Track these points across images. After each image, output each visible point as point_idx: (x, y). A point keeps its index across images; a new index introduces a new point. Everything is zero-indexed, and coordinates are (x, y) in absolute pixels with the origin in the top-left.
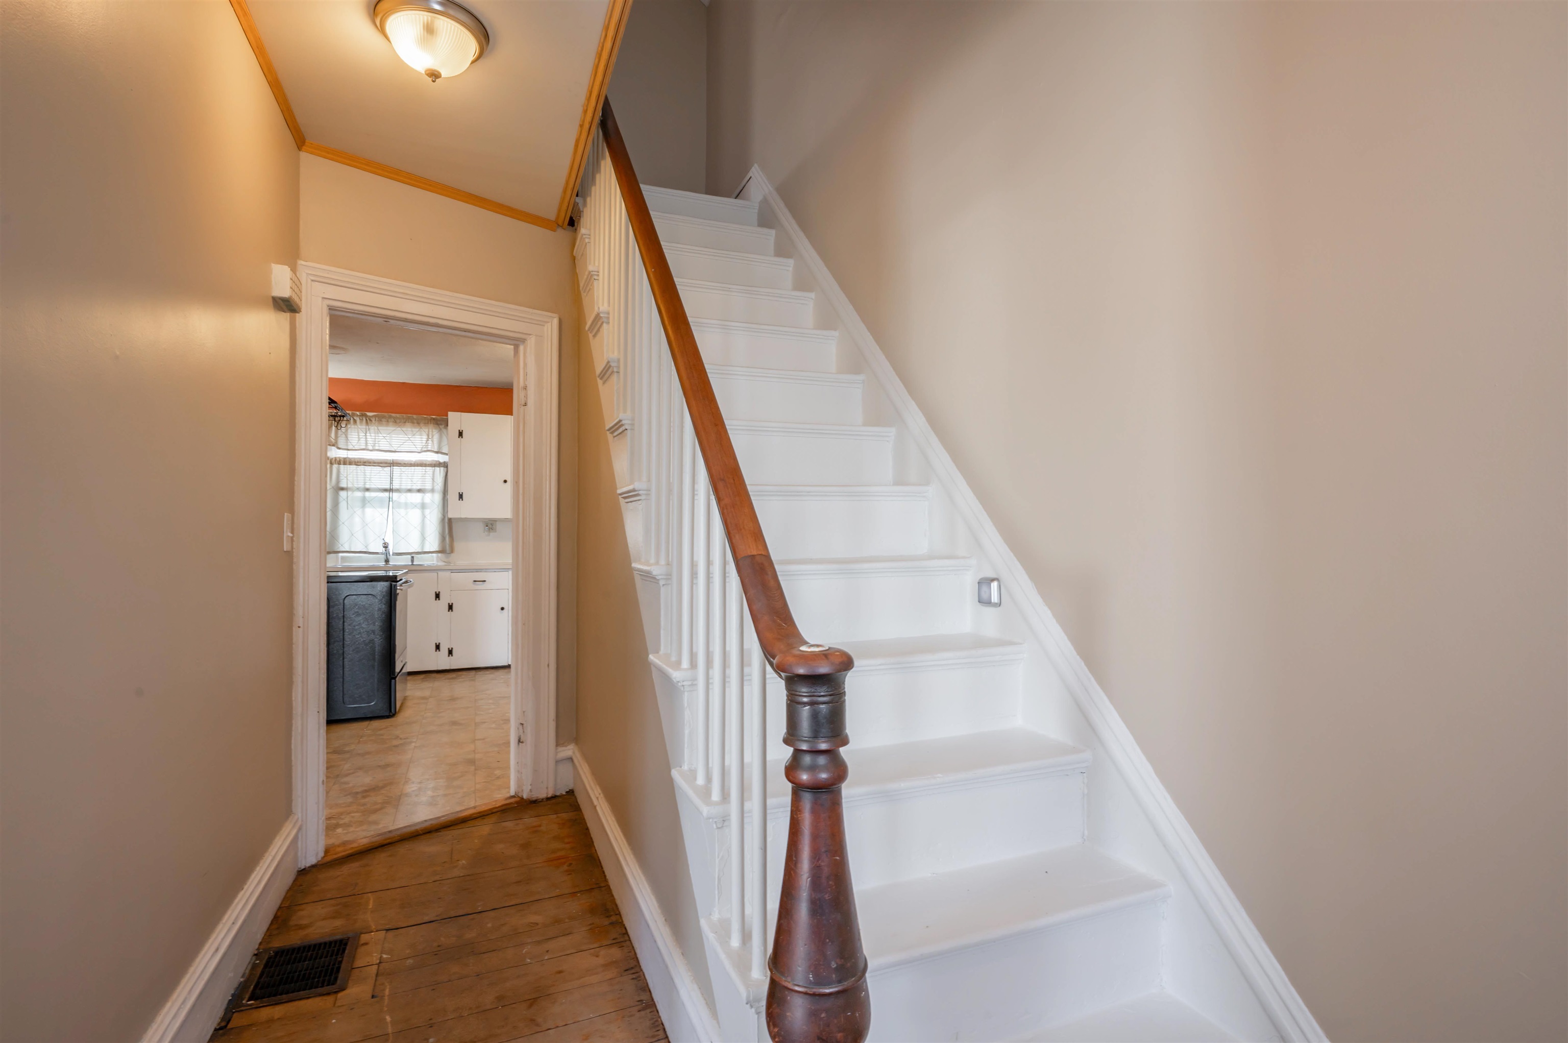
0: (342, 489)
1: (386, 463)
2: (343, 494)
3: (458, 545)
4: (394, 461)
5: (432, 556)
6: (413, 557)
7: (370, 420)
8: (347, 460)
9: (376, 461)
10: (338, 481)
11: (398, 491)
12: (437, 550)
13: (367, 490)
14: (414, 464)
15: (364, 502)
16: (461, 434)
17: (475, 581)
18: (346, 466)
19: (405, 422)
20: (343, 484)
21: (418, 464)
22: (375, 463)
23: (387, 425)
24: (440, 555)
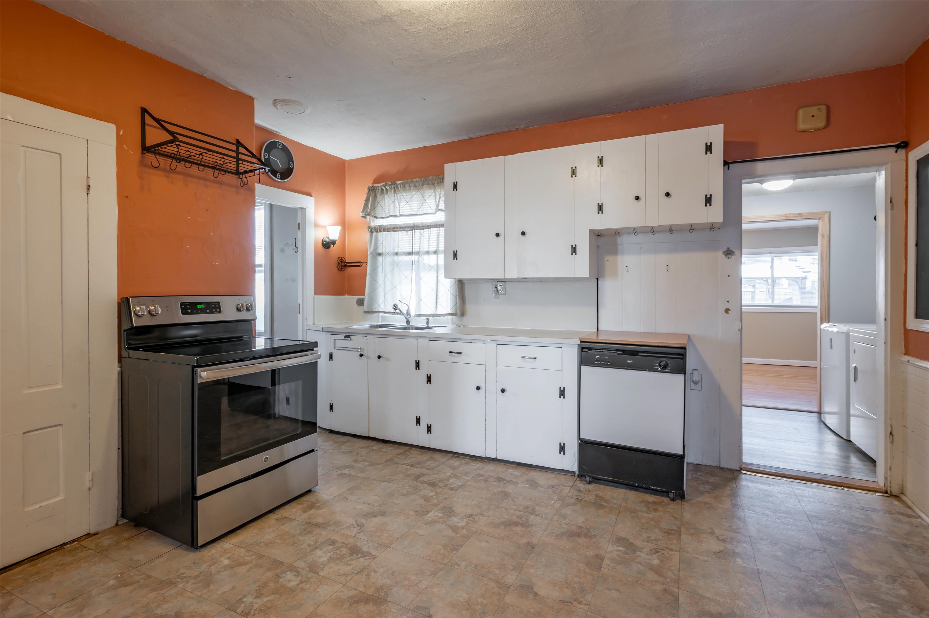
0: (380, 254)
1: (409, 227)
2: (380, 259)
3: (469, 308)
4: (415, 225)
5: (448, 319)
6: (428, 320)
7: (398, 188)
8: (382, 227)
9: (402, 226)
10: (376, 248)
11: (418, 253)
12: (450, 312)
13: (397, 254)
14: (430, 225)
15: (395, 265)
16: (455, 186)
17: (451, 352)
18: (381, 233)
19: (423, 185)
20: (380, 251)
21: (433, 225)
22: (400, 228)
23: (410, 190)
24: (454, 317)
